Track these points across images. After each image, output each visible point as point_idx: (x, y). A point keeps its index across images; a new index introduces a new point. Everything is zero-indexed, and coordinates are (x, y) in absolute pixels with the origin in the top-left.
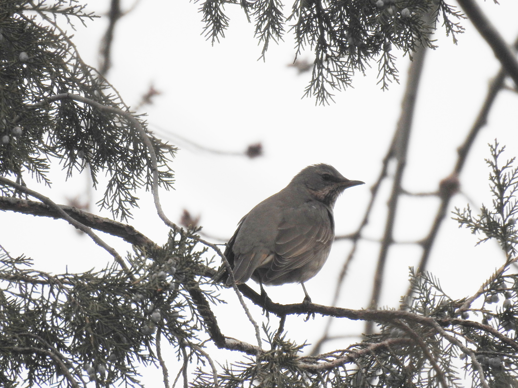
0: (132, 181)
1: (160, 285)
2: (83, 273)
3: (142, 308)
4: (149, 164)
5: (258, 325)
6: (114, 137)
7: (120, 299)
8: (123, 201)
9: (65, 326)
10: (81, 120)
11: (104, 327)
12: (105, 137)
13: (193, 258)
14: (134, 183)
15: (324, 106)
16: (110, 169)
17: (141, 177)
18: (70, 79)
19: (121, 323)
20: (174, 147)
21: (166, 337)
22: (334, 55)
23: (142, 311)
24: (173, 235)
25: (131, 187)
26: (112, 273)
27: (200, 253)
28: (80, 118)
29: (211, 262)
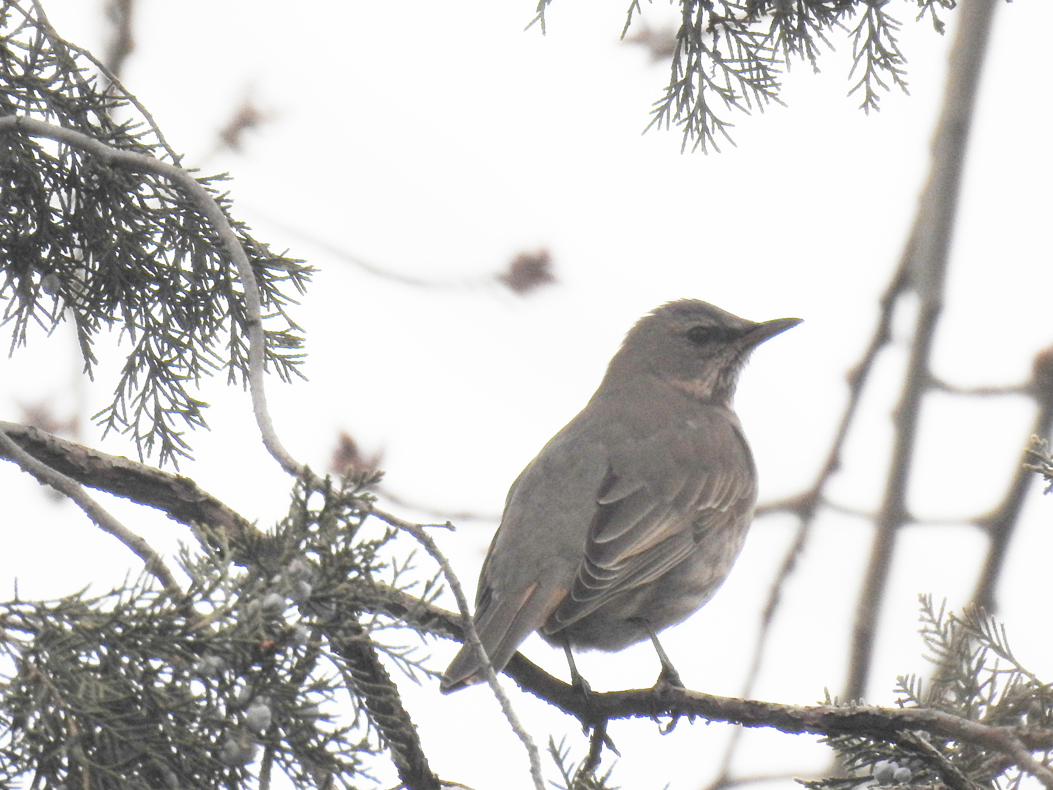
0: (188, 356)
1: (269, 630)
2: (61, 600)
3: (221, 693)
4: (236, 310)
5: (535, 742)
6: (141, 236)
7: (160, 670)
8: (167, 412)
9: (12, 745)
10: (51, 191)
11: (117, 744)
12: (115, 237)
13: (356, 556)
14: (194, 361)
15: (706, 153)
16: (130, 325)
17: (212, 345)
18: (20, 81)
19: (164, 735)
20: (303, 265)
21: (286, 770)
22: (733, 15)
23: (221, 701)
24: (303, 496)
25: (185, 372)
26: (139, 598)
27: (377, 545)
28: (47, 186)
29: (405, 568)
